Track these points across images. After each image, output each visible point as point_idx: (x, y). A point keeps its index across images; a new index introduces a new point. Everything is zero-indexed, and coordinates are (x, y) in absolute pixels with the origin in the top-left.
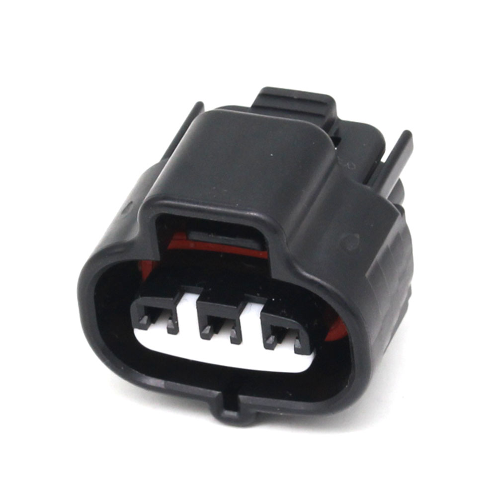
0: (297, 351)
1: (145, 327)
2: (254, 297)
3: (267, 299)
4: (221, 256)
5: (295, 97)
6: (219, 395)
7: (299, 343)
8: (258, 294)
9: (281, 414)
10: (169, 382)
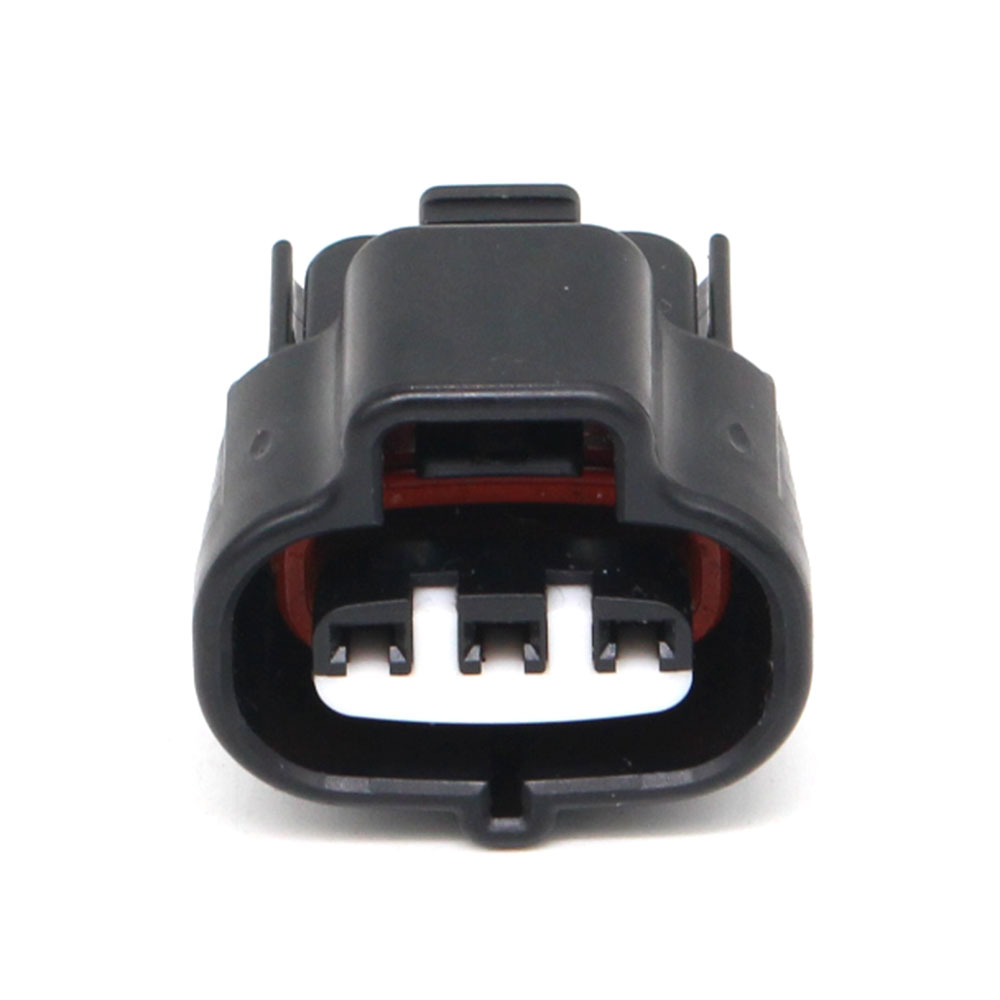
0: (666, 666)
1: (339, 671)
2: (565, 572)
3: (591, 573)
4: (458, 511)
5: (504, 196)
6: (484, 790)
7: (668, 648)
8: (572, 567)
9: (618, 805)
10: (378, 780)
